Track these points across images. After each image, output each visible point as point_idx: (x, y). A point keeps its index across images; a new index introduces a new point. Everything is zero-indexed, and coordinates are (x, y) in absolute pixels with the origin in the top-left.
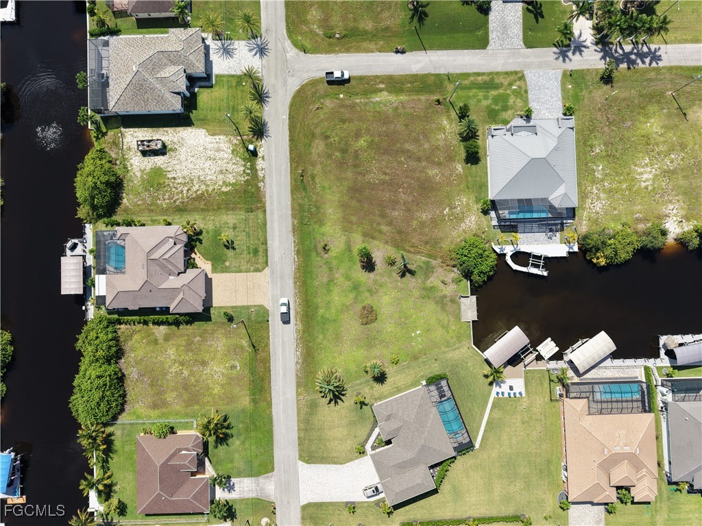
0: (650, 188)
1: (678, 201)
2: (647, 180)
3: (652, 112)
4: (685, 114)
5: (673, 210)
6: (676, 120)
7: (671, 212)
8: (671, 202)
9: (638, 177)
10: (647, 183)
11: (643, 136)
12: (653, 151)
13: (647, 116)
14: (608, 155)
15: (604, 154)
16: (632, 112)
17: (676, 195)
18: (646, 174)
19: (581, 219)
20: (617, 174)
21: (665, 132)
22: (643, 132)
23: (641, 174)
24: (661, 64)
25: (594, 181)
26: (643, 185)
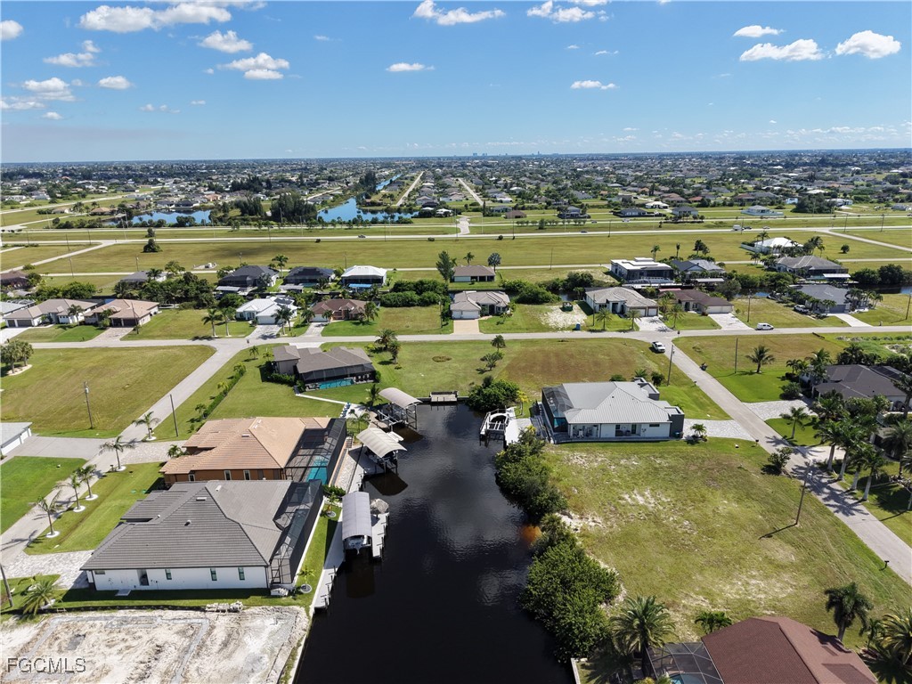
0: (622, 502)
1: (612, 527)
2: (634, 500)
3: (750, 505)
4: (769, 536)
5: (594, 521)
6: (752, 527)
7: (590, 520)
8: (607, 519)
9: (635, 492)
10: (629, 500)
11: (703, 497)
12: (683, 505)
13: (739, 501)
14: (656, 469)
15: (658, 466)
16: (735, 487)
17: (620, 526)
18: (642, 498)
19: (556, 449)
20: (633, 476)
21: (724, 517)
22: (709, 496)
23: (643, 495)
24: (840, 516)
25: (612, 459)
26: (626, 497)
